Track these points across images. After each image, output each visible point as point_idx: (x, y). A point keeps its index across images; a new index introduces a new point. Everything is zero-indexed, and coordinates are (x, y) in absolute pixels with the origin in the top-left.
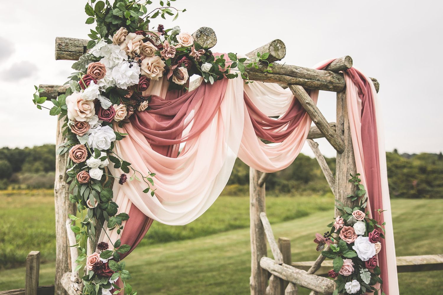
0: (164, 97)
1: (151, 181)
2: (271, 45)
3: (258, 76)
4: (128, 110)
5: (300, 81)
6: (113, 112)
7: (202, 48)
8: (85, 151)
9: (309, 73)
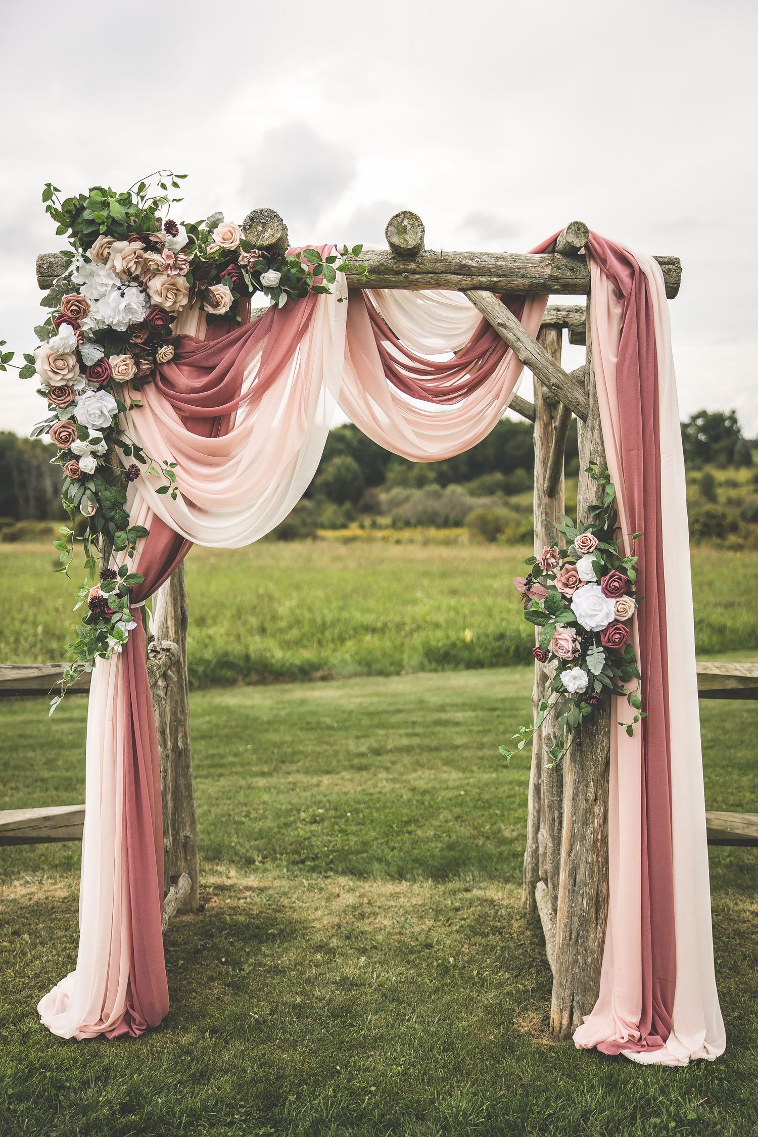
0: (202, 337)
1: (172, 476)
2: (390, 224)
3: (390, 281)
4: (137, 364)
5: (482, 283)
6: (106, 369)
7: (254, 247)
8: (73, 430)
9: (499, 263)
